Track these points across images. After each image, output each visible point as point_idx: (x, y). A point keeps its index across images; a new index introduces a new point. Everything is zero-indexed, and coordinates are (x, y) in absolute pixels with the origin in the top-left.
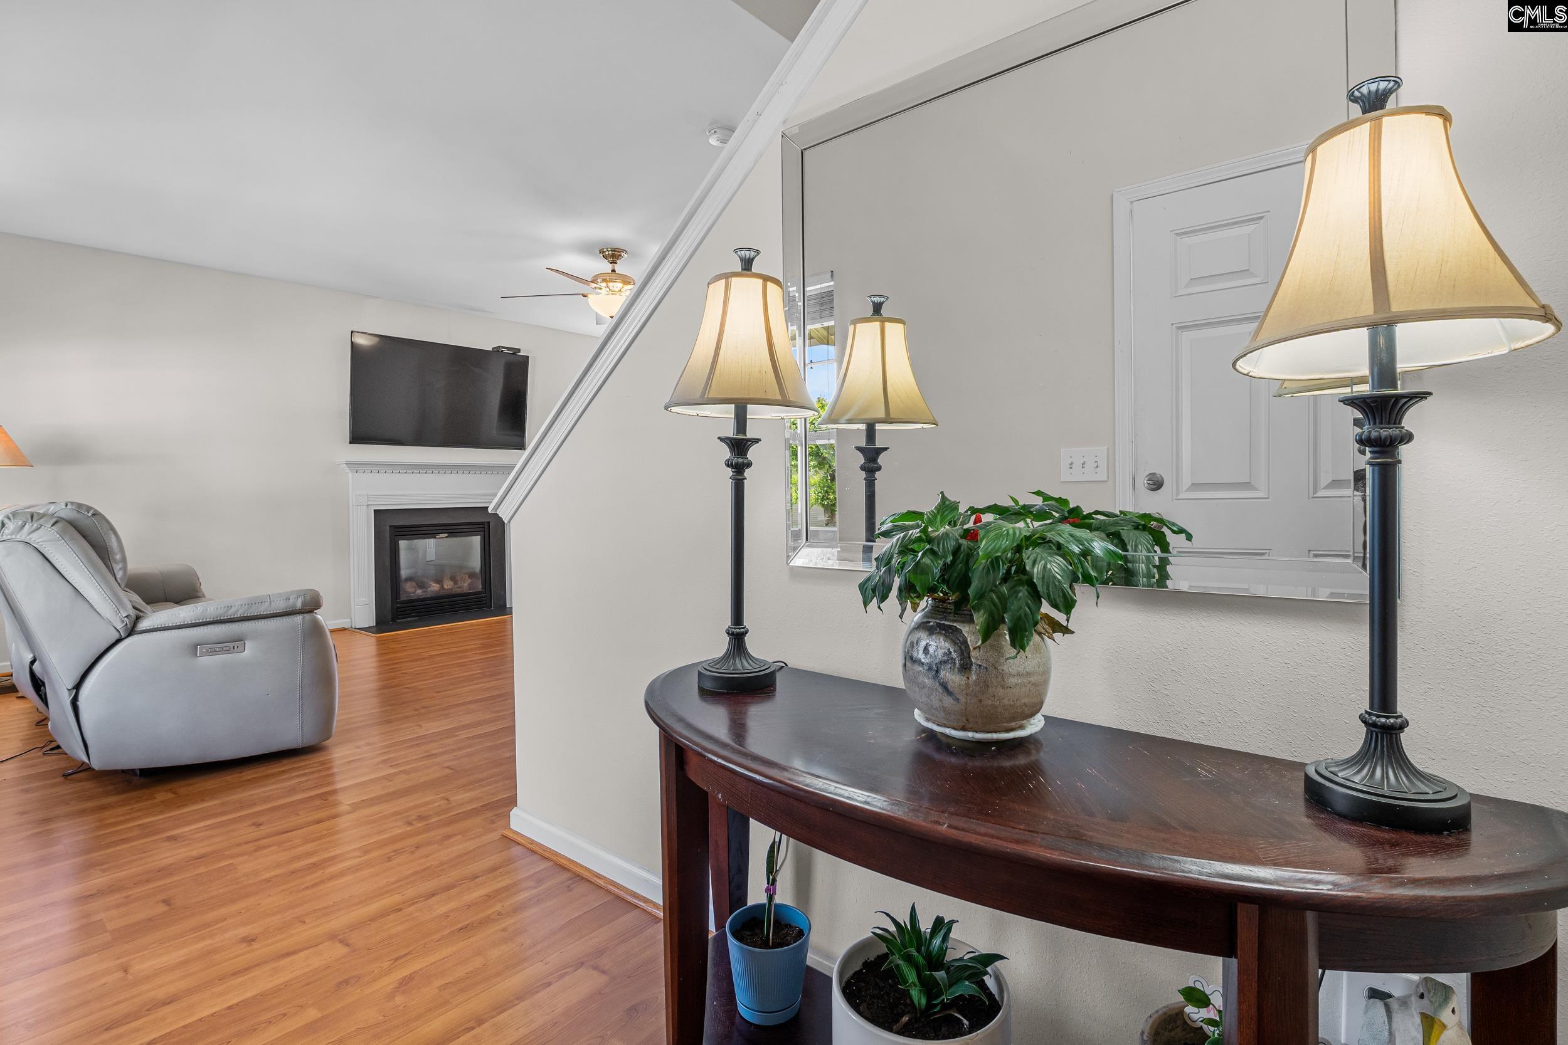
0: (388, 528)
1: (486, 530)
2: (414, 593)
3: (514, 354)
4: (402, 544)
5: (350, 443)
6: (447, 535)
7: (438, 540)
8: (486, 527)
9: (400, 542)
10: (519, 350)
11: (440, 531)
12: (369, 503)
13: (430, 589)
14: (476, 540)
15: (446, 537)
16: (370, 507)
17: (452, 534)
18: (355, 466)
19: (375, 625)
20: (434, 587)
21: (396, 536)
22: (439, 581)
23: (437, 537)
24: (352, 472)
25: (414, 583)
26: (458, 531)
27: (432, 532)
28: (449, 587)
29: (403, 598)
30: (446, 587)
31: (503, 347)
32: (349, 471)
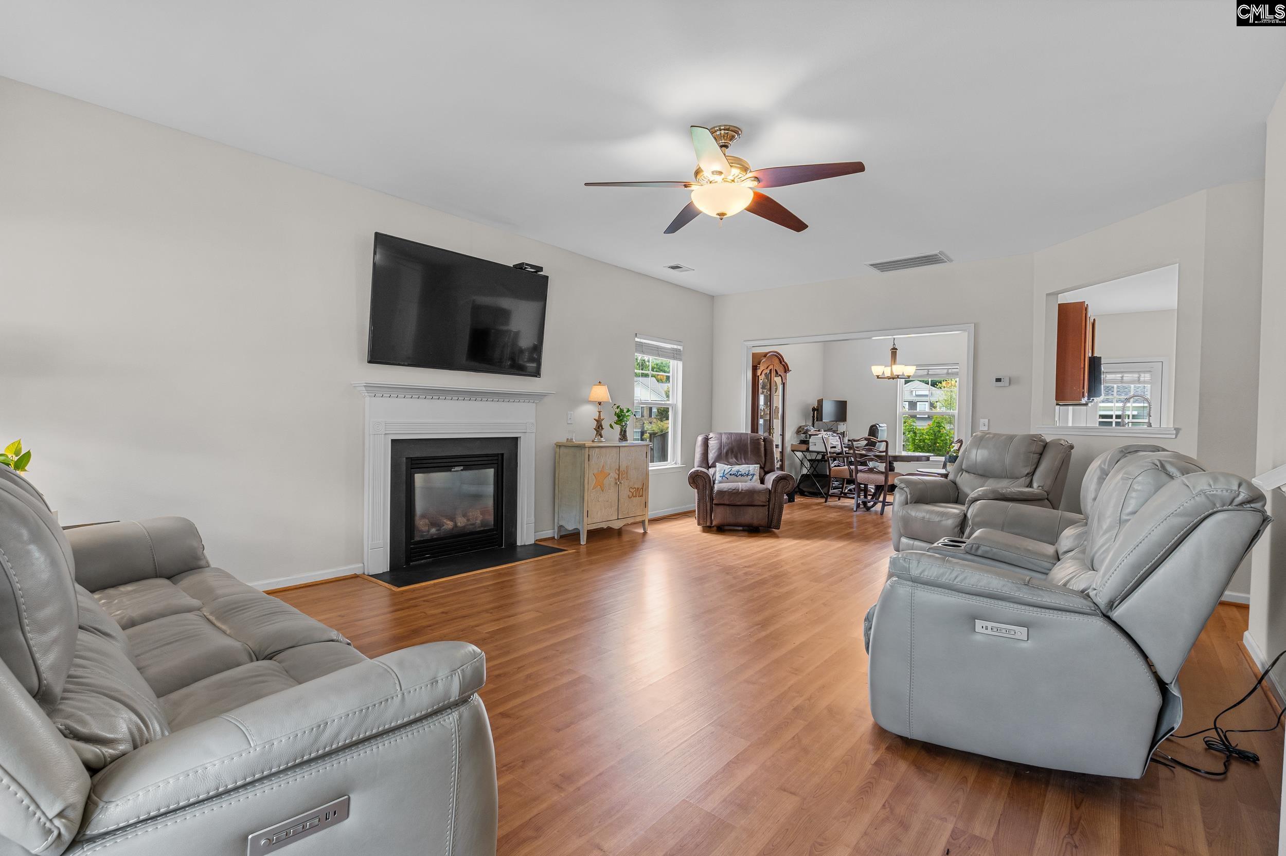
0: (405, 458)
1: (500, 463)
2: (428, 531)
3: (536, 272)
4: (419, 478)
5: (369, 362)
6: (462, 468)
7: (454, 473)
8: (500, 458)
9: (416, 475)
10: (541, 269)
11: (455, 464)
12: (387, 432)
13: (443, 527)
14: (491, 472)
15: (462, 470)
16: (387, 436)
17: (467, 467)
18: (374, 389)
19: (389, 570)
20: (449, 525)
21: (412, 469)
22: (452, 519)
23: (453, 470)
24: (370, 396)
25: (427, 521)
26: (473, 463)
27: (446, 464)
28: (463, 525)
29: (417, 539)
30: (459, 524)
31: (527, 264)
32: (366, 394)
